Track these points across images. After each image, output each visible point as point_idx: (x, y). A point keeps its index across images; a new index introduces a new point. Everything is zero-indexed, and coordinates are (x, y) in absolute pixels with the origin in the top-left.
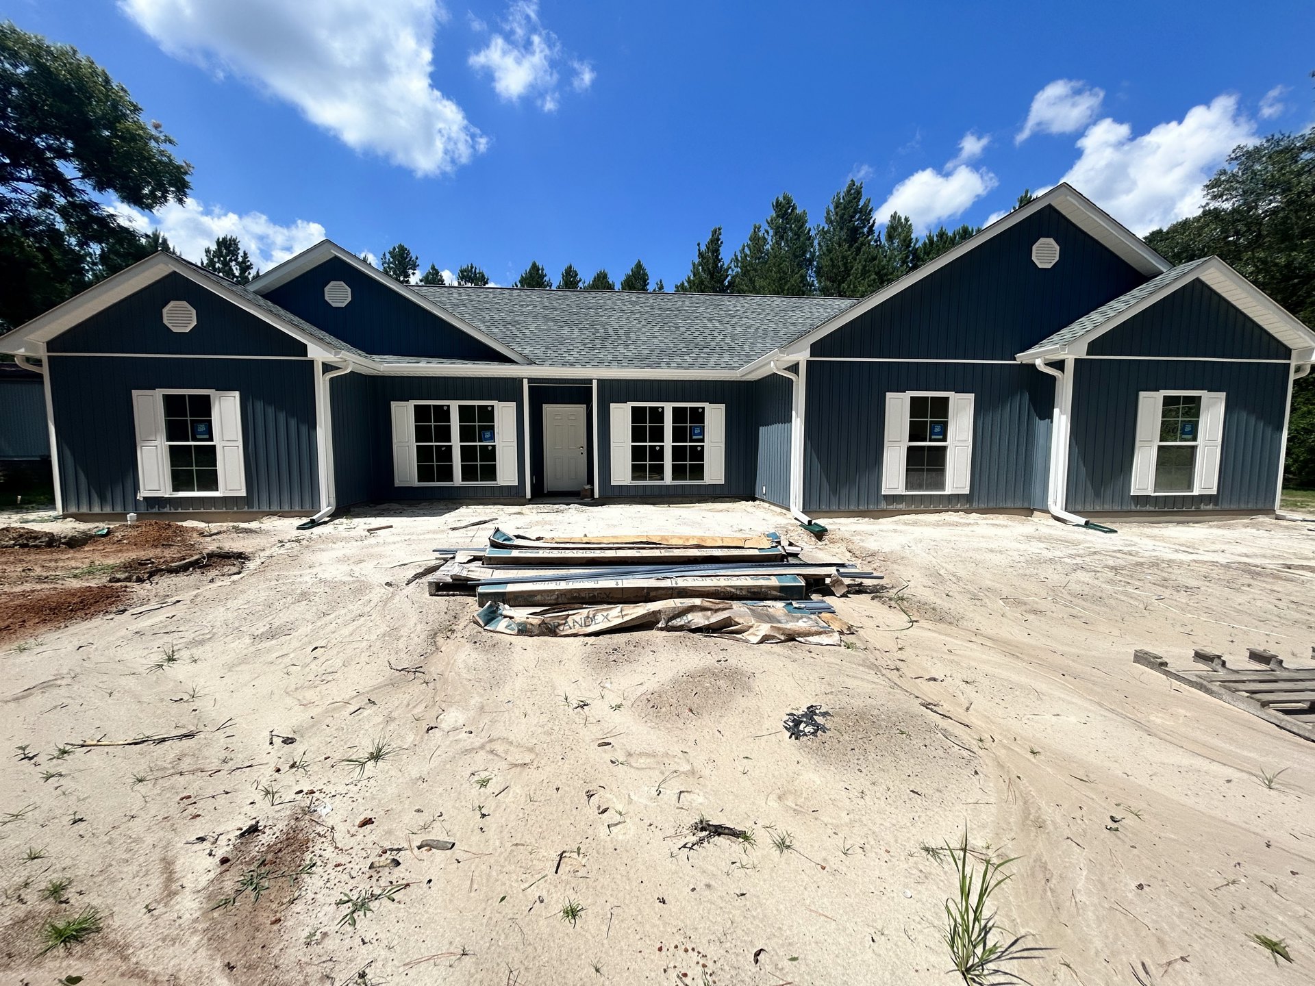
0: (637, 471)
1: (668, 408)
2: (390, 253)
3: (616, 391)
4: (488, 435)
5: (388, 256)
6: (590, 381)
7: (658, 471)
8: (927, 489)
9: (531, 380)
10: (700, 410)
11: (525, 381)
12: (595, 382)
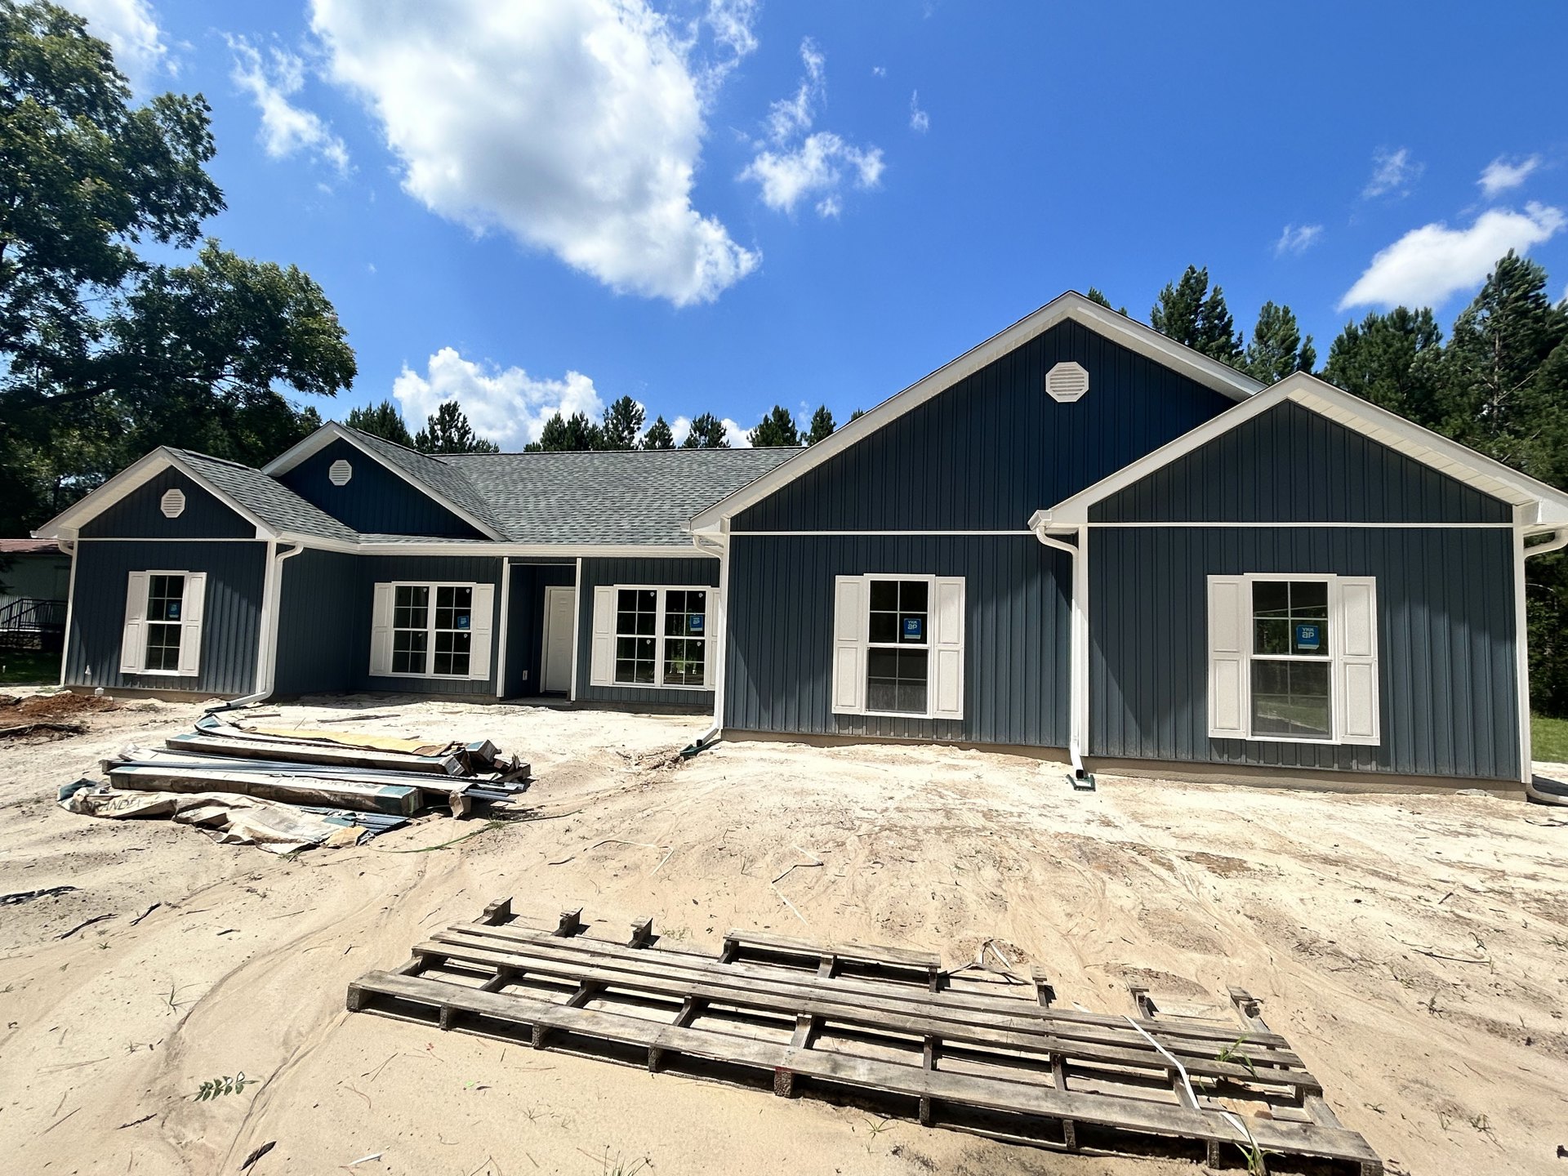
0: (623, 671)
1: (661, 592)
2: (613, 407)
3: (601, 571)
4: (463, 622)
5: (611, 411)
6: (574, 559)
7: (647, 671)
8: (900, 710)
9: (512, 559)
10: (701, 595)
11: (506, 560)
12: (579, 561)
